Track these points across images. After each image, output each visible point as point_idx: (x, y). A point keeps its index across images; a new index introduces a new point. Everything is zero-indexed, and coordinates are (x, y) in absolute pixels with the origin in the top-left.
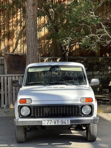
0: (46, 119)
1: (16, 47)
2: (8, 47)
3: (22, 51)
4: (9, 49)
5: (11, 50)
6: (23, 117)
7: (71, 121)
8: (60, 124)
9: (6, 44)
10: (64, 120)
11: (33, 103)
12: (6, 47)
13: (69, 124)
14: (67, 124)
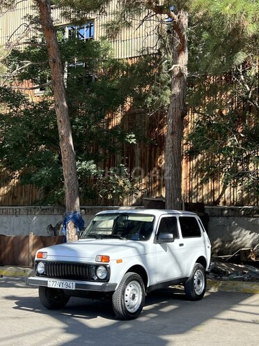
0: (52, 280)
1: (223, 192)
2: (213, 192)
3: (232, 197)
4: (214, 194)
5: (217, 195)
6: (38, 275)
7: (77, 285)
8: (64, 287)
9: (210, 188)
10: (69, 283)
11: (49, 259)
12: (210, 191)
13: (74, 289)
14: (71, 288)
